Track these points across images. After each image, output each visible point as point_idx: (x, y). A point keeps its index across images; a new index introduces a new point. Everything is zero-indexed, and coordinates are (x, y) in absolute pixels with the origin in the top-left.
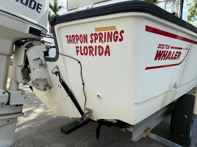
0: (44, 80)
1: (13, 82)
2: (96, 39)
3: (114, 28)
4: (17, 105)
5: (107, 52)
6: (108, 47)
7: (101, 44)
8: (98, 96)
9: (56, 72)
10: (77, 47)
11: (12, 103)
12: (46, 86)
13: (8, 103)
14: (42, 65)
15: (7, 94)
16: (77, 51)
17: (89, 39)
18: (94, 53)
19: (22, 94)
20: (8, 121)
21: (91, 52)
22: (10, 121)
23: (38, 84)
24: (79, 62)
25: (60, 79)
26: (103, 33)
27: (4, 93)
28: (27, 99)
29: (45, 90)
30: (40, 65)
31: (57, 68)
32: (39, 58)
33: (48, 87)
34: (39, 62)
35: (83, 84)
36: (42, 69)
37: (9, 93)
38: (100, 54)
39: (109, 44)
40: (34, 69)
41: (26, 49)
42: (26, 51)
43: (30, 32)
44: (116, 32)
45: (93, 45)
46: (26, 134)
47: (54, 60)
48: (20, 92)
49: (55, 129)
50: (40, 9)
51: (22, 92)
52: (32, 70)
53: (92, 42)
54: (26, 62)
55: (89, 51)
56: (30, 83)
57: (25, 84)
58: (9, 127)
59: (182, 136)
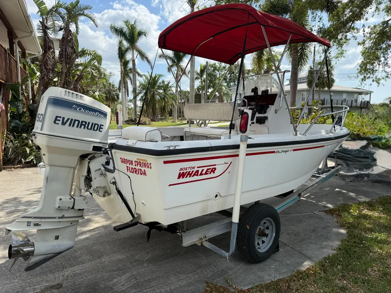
0: (104, 187)
1: (77, 189)
2: (138, 164)
3: (146, 161)
4: (79, 210)
5: (145, 174)
6: (144, 170)
7: (140, 168)
8: (143, 203)
9: (113, 182)
10: (127, 167)
11: (76, 207)
12: (105, 192)
13: (73, 208)
14: (102, 174)
15: (73, 199)
16: (128, 169)
17: (134, 164)
18: (137, 172)
19: (84, 200)
20: (72, 223)
21: (136, 172)
22: (73, 224)
23: (98, 191)
24: (129, 177)
25: (117, 189)
26: (141, 162)
27: (70, 199)
28: (88, 204)
29: (104, 196)
30: (100, 174)
31: (114, 178)
32: (100, 169)
33: (106, 193)
34: (100, 172)
35: (133, 193)
36: (102, 178)
37: (74, 199)
38: (141, 174)
39: (145, 169)
40: (95, 179)
41: (89, 161)
42: (89, 163)
43: (93, 150)
44: (147, 163)
45: (137, 167)
46: (83, 244)
47: (112, 171)
48: (83, 198)
49: (116, 240)
50: (102, 128)
51: (84, 198)
52: (93, 179)
53: (135, 165)
54: (89, 171)
55: (135, 171)
56: (91, 190)
57: (87, 191)
58: (72, 229)
59: (244, 248)
